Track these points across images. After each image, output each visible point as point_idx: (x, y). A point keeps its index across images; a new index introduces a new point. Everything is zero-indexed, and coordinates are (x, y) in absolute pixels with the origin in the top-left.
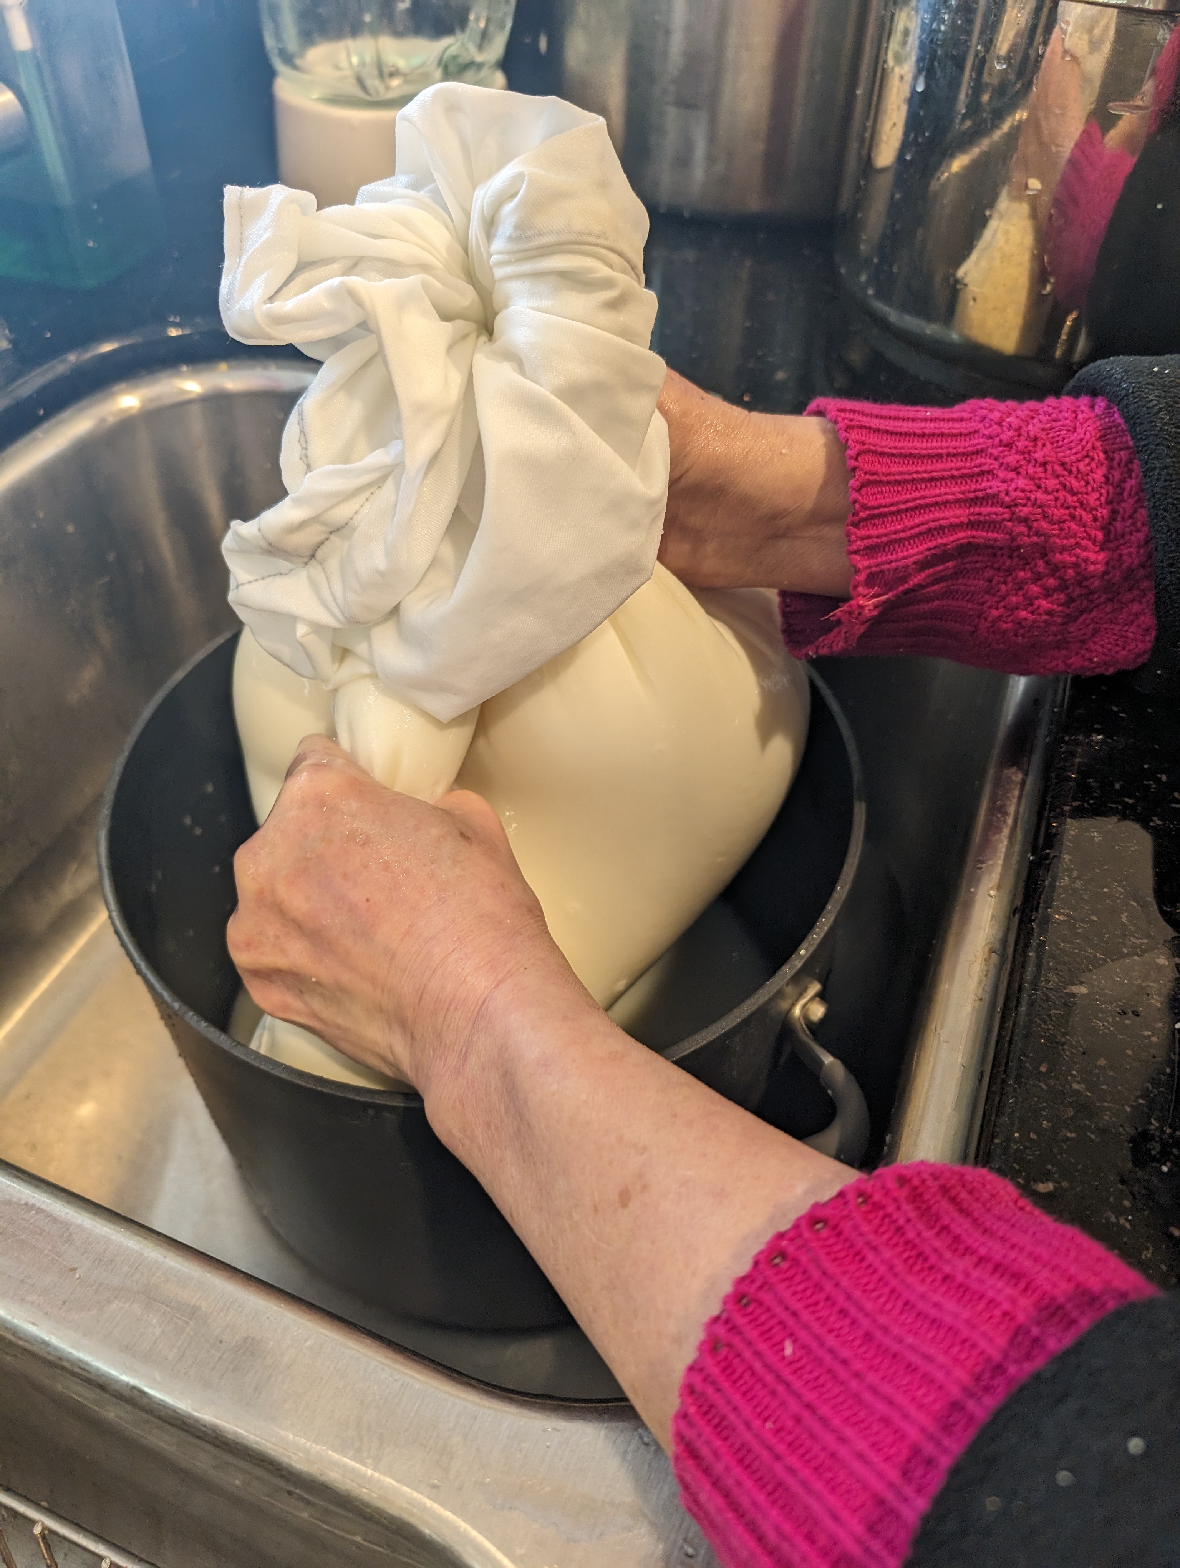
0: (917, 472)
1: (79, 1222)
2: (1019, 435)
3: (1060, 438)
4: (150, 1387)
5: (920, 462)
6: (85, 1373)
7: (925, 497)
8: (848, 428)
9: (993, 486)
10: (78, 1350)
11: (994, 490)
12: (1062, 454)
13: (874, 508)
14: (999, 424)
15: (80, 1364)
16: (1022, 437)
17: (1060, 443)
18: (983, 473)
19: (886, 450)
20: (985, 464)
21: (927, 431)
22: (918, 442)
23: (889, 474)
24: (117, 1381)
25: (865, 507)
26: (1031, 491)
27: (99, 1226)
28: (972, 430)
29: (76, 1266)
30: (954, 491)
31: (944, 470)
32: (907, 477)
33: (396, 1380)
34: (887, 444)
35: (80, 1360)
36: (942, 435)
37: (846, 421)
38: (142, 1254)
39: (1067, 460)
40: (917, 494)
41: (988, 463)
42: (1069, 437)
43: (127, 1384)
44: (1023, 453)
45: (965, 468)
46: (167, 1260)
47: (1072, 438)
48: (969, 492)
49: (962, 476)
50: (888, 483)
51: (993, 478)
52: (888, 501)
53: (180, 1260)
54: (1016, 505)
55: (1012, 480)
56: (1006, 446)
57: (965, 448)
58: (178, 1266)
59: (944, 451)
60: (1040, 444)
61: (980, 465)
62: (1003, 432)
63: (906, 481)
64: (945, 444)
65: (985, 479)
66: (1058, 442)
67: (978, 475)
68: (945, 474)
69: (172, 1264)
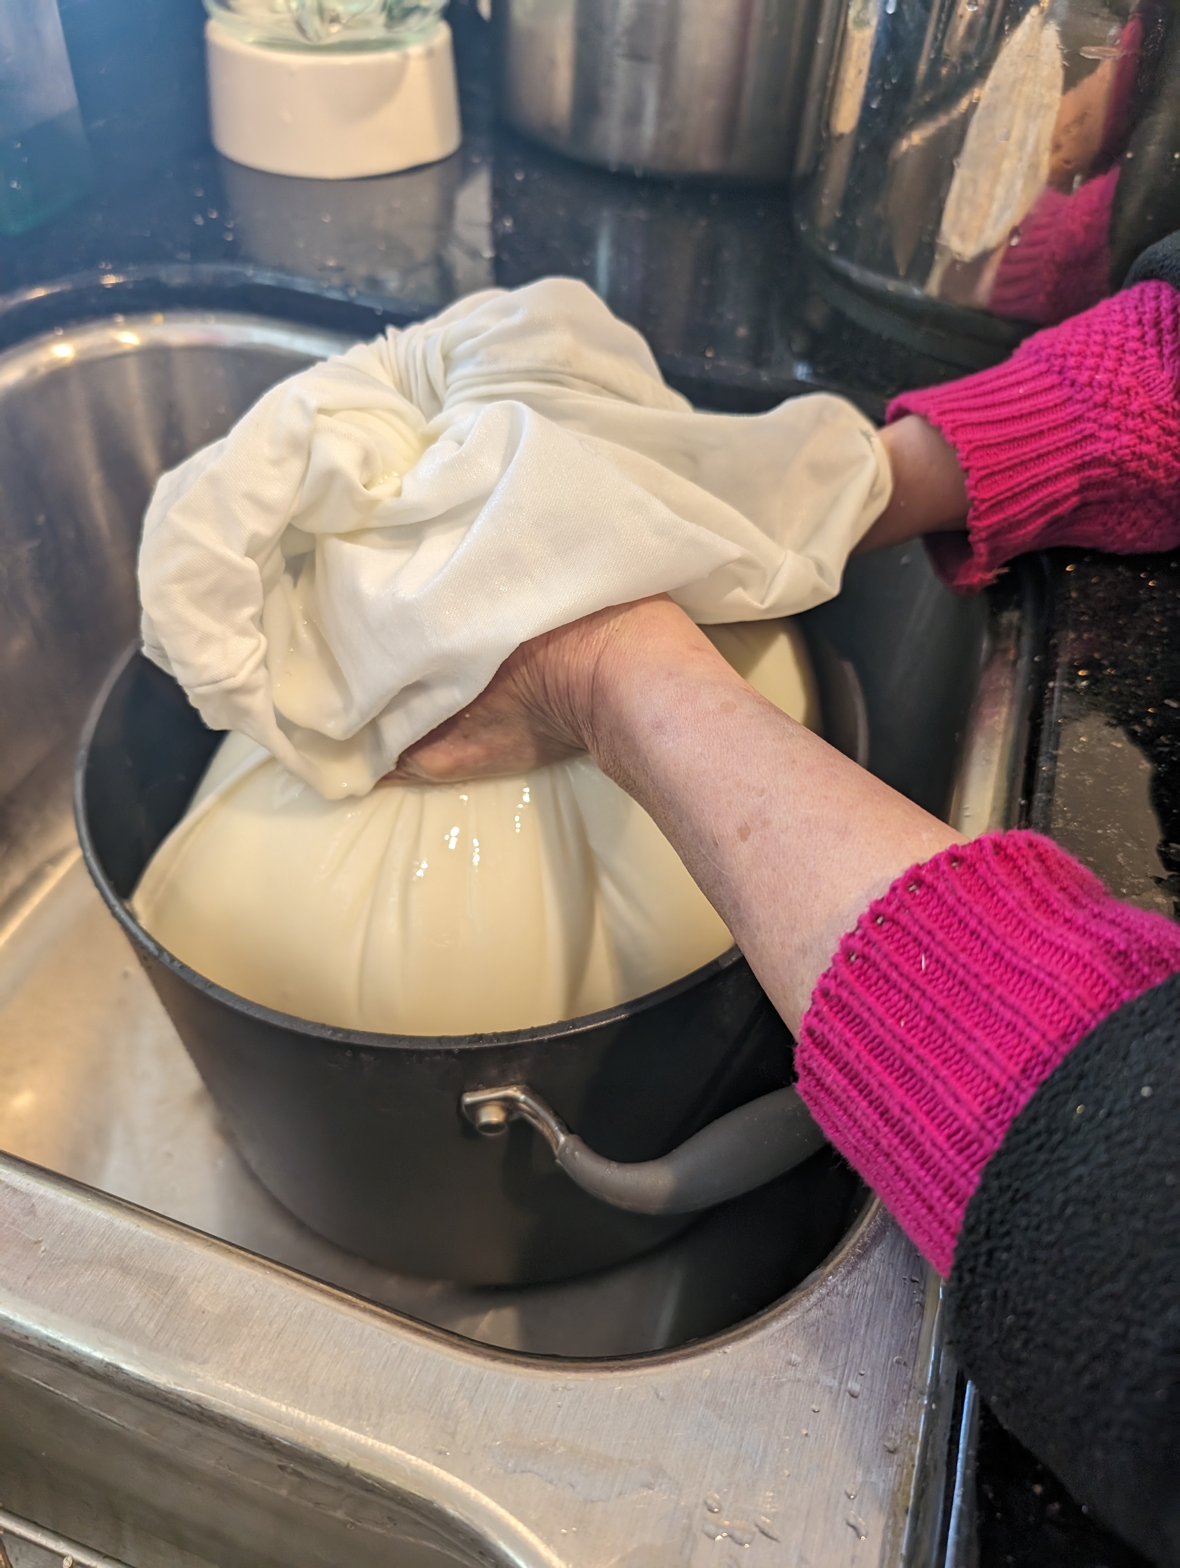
0: (1025, 454)
1: (41, 1192)
2: (1112, 391)
3: (1150, 380)
4: (127, 1363)
5: (1024, 443)
6: (55, 1351)
7: (1036, 476)
8: (954, 431)
9: (1099, 448)
10: (46, 1327)
11: (1101, 452)
12: (1155, 398)
13: (991, 499)
14: (1090, 385)
15: (49, 1341)
16: (1115, 393)
17: (1152, 385)
18: (1085, 438)
19: (992, 441)
20: (1085, 429)
21: (1024, 412)
22: (1018, 424)
23: (999, 463)
24: (90, 1358)
25: (983, 501)
26: (1135, 446)
27: (64, 1196)
28: (1065, 398)
29: (40, 1239)
30: (1063, 461)
31: (1049, 445)
32: (1016, 461)
33: (394, 1345)
34: (993, 434)
35: (48, 1337)
36: (1039, 411)
37: (950, 425)
38: (112, 1224)
39: (1162, 402)
40: (1028, 474)
41: (1090, 427)
42: (1159, 377)
43: (102, 1361)
44: (1118, 409)
45: (1067, 437)
46: (140, 1229)
47: (1163, 378)
48: (1076, 459)
49: (1067, 446)
50: (1000, 471)
51: (1096, 441)
52: (1003, 488)
53: (154, 1228)
54: (1123, 462)
55: (1115, 438)
56: (1100, 406)
57: (1062, 418)
58: (153, 1235)
59: (1044, 427)
60: (1132, 393)
61: (1081, 431)
62: (1095, 393)
63: (1015, 465)
64: (1044, 420)
65: (1089, 442)
66: (1149, 384)
67: (1081, 440)
68: (1051, 448)
69: (146, 1233)
